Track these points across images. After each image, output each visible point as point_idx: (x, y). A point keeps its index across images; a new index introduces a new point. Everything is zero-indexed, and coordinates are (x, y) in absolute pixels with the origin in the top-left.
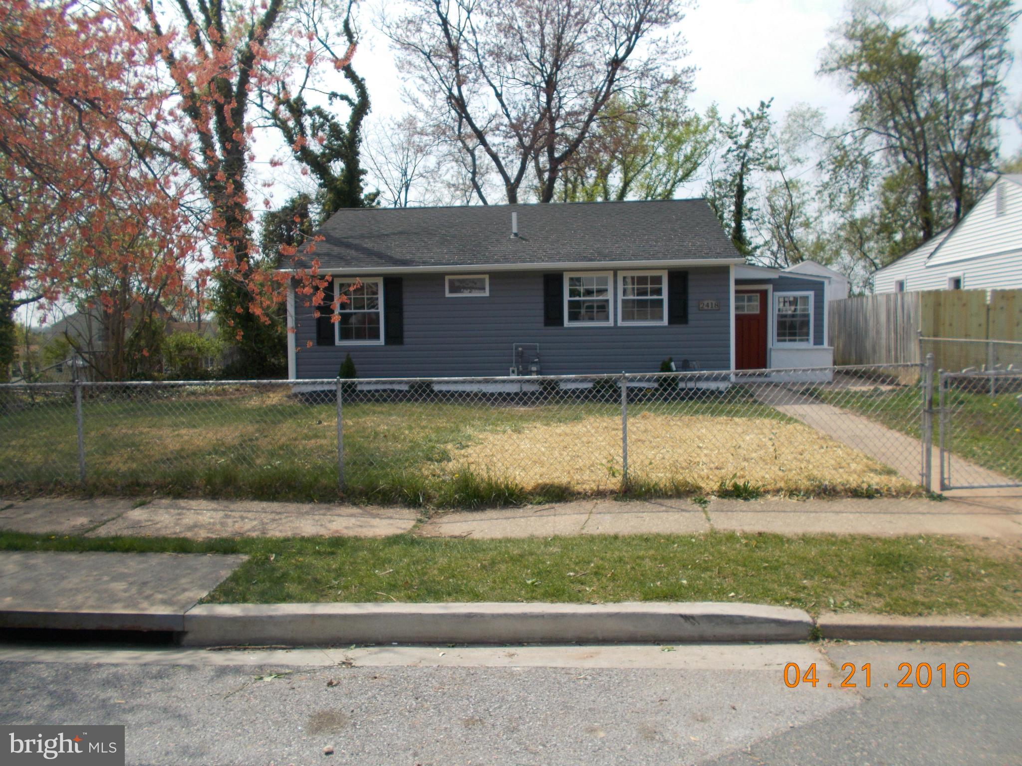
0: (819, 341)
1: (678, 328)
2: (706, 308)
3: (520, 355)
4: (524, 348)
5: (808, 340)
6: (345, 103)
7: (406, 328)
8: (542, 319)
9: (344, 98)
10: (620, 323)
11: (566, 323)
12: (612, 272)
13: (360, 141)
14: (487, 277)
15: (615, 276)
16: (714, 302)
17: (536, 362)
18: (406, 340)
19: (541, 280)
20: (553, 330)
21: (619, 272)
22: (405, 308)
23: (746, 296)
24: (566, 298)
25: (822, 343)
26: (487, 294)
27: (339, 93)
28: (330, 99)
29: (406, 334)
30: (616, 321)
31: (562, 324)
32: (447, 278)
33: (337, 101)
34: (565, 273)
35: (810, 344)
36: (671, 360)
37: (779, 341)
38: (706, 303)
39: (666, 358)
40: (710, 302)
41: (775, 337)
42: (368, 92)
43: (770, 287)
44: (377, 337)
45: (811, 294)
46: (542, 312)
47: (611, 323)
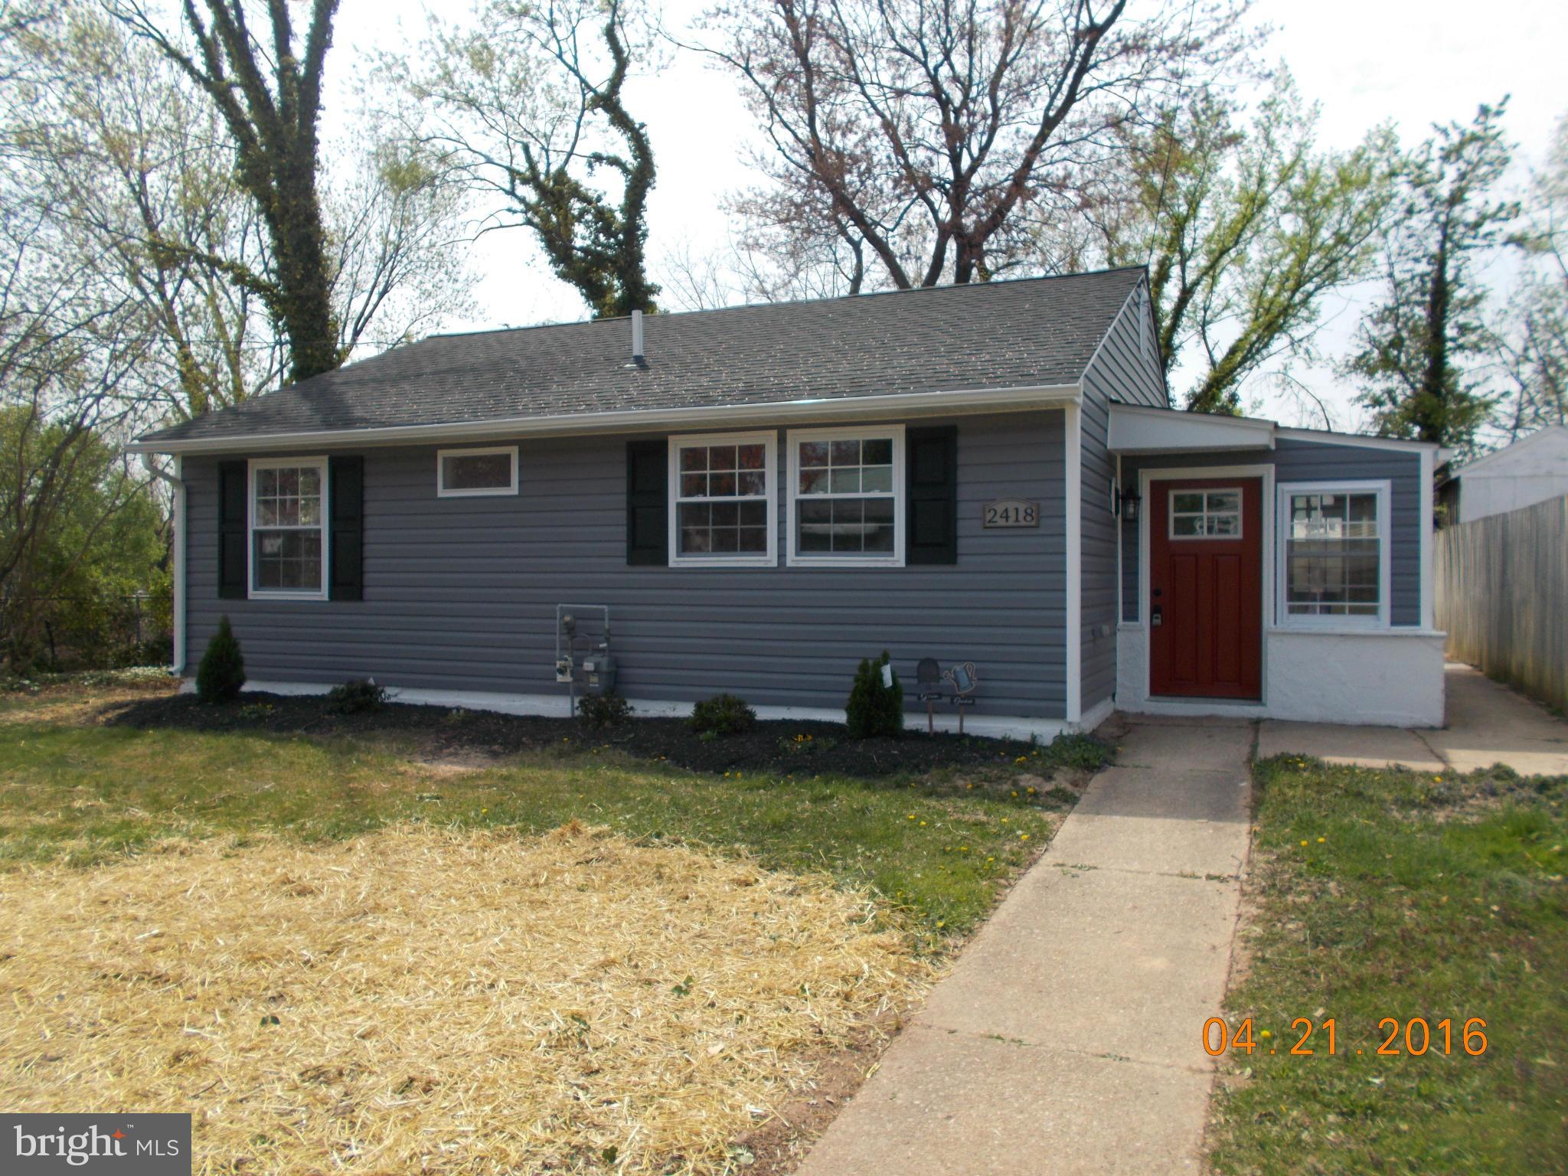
0: (1406, 610)
1: (933, 575)
2: (1002, 522)
3: (570, 629)
4: (578, 616)
5: (1373, 611)
6: (616, 171)
7: (369, 563)
8: (622, 547)
9: (614, 161)
10: (792, 560)
11: (674, 560)
12: (774, 433)
13: (645, 235)
14: (514, 452)
15: (782, 441)
16: (1022, 507)
17: (603, 650)
18: (368, 592)
19: (622, 456)
20: (645, 574)
21: (790, 433)
22: (370, 522)
23: (1205, 493)
24: (675, 496)
25: (1415, 621)
26: (514, 490)
27: (605, 155)
28: (591, 166)
29: (368, 578)
30: (782, 555)
31: (664, 560)
32: (442, 454)
33: (602, 169)
34: (671, 439)
35: (1381, 622)
36: (885, 659)
37: (1292, 610)
38: (1000, 508)
39: (874, 650)
40: (1011, 506)
41: (1283, 603)
42: (652, 147)
43: (1267, 472)
44: (317, 585)
45: (1381, 488)
46: (622, 531)
47: (770, 559)
